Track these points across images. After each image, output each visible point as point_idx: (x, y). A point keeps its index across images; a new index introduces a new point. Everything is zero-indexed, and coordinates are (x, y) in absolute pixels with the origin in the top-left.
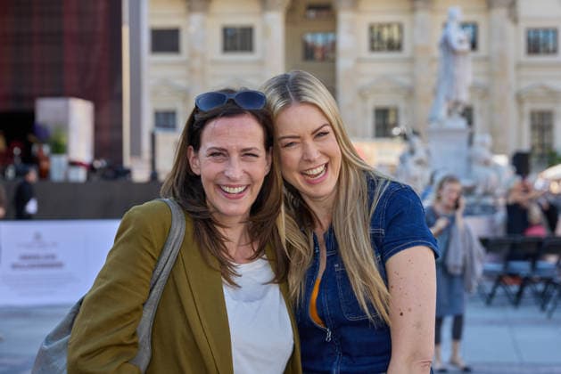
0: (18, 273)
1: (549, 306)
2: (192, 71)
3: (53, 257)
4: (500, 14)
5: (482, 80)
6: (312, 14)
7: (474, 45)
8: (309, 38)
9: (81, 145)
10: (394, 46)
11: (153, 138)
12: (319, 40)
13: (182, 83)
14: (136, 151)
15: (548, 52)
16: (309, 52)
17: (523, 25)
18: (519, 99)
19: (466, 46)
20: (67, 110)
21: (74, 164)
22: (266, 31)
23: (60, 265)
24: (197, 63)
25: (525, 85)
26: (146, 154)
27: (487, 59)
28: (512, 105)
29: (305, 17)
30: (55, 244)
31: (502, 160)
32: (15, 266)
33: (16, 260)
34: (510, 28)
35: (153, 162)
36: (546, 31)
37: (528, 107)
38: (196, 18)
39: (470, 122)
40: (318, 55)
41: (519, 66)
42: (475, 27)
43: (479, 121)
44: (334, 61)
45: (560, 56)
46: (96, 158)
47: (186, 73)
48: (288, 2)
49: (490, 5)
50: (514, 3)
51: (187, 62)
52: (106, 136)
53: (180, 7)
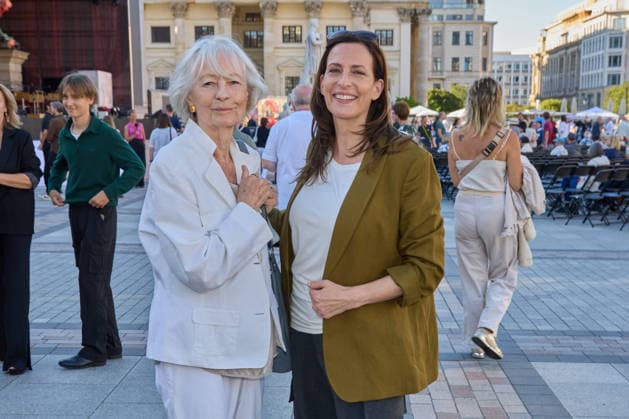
2: (177, 54)
4: (359, 20)
6: (249, 19)
8: (248, 34)
9: (106, 99)
10: (297, 39)
11: (149, 93)
12: (254, 35)
13: (172, 61)
14: (139, 103)
15: (387, 44)
16: (248, 42)
17: (373, 28)
20: (97, 75)
21: (101, 109)
22: (222, 28)
24: (180, 49)
26: (146, 105)
29: (246, 21)
35: (150, 109)
36: (387, 31)
38: (179, 21)
40: (252, 45)
42: (345, 27)
44: (262, 47)
45: (395, 47)
46: (114, 105)
47: (173, 55)
48: (233, 12)
49: (353, 16)
50: (368, 15)
51: (174, 48)
52: (120, 92)
53: (169, 14)
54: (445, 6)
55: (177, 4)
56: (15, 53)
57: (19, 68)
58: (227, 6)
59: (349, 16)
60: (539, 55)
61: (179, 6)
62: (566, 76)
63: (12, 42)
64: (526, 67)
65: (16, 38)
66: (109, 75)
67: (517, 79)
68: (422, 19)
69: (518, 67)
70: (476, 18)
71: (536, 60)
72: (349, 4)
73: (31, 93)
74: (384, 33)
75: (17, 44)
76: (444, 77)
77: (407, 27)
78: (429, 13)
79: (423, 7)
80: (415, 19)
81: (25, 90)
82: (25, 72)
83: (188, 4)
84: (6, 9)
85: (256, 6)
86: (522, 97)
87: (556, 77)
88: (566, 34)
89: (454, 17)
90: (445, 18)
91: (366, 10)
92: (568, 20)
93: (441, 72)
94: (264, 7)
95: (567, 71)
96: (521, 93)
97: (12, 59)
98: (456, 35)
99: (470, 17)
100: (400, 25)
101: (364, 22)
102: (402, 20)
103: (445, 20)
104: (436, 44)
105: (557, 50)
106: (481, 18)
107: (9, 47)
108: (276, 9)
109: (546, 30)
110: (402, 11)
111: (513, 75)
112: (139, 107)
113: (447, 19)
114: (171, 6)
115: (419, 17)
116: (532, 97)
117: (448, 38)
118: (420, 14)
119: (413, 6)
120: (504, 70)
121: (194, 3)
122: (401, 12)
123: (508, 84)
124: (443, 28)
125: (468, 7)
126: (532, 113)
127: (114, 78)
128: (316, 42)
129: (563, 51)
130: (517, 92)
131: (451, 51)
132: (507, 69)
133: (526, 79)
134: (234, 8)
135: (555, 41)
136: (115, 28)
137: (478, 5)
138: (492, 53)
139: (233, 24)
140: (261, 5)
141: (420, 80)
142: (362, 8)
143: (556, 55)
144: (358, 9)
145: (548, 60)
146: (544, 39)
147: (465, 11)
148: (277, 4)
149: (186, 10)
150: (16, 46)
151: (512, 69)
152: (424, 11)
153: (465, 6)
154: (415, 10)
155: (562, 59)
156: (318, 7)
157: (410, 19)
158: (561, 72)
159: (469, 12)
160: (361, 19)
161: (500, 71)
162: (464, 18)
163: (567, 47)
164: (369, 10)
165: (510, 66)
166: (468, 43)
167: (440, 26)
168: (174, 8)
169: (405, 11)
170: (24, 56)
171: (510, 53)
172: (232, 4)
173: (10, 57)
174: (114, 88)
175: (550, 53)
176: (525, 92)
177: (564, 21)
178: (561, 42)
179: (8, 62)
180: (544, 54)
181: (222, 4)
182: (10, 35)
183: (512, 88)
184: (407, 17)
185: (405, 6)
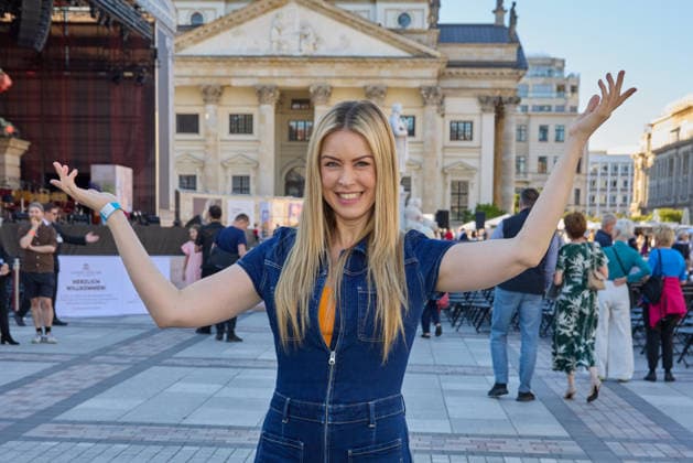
0: (74, 292)
1: (458, 323)
2: (207, 147)
3: (98, 282)
4: (432, 109)
5: (418, 158)
6: (295, 106)
7: (412, 133)
8: (293, 124)
11: (177, 194)
12: (301, 126)
13: (200, 156)
14: (165, 206)
15: (465, 139)
16: (293, 135)
17: (448, 119)
18: (444, 173)
19: (405, 132)
20: (114, 172)
22: (262, 118)
23: (103, 288)
24: (211, 141)
25: (448, 162)
26: (172, 208)
27: (422, 142)
28: (439, 176)
29: (292, 108)
30: (99, 273)
31: (430, 217)
32: (69, 288)
33: (70, 284)
34: (439, 120)
35: (177, 214)
36: (465, 123)
37: (449, 179)
38: (211, 107)
39: (408, 189)
40: (299, 138)
41: (444, 148)
42: (414, 118)
43: (413, 187)
45: (475, 142)
46: (135, 209)
47: (203, 148)
48: (277, 97)
49: (425, 103)
50: (442, 103)
51: (204, 140)
52: (143, 193)
53: (198, 99)
54: (530, 95)
55: (209, 86)
56: (14, 142)
57: (17, 161)
58: (270, 91)
59: (421, 105)
60: (642, 155)
61: (210, 90)
62: (677, 182)
63: (10, 128)
64: (626, 169)
65: (15, 124)
66: (129, 171)
67: (615, 184)
68: (508, 108)
69: (616, 169)
70: (568, 108)
71: (640, 161)
72: (420, 89)
73: (33, 191)
74: (461, 125)
75: (17, 131)
76: (528, 180)
77: (490, 119)
78: (517, 101)
79: (510, 94)
80: (499, 108)
81: (25, 188)
82: (25, 165)
83: (223, 88)
84: (4, 87)
85: (306, 90)
86: (621, 205)
87: (663, 181)
88: (678, 130)
89: (541, 108)
90: (530, 108)
91: (440, 98)
92: (680, 113)
93: (525, 173)
94: (315, 92)
95: (678, 174)
96: (619, 200)
97: (9, 150)
98: (544, 130)
99: (561, 109)
100: (481, 115)
101: (438, 112)
102: (483, 110)
103: (530, 112)
104: (519, 140)
105: (666, 149)
106: (574, 109)
107: (6, 134)
108: (330, 94)
109: (652, 126)
110: (484, 99)
111: (610, 179)
112: (165, 211)
113: (533, 110)
114: (202, 88)
115: (505, 106)
116: (634, 206)
117: (535, 133)
118: (506, 103)
119: (498, 93)
120: (599, 171)
121: (229, 86)
122: (483, 101)
123: (603, 190)
124: (528, 121)
125: (559, 97)
126: (649, 225)
127: (135, 174)
128: (400, 133)
129: (674, 151)
130: (614, 198)
131: (536, 149)
132: (603, 171)
133: (626, 183)
134: (278, 93)
135: (663, 138)
136: (138, 114)
137: (569, 95)
138: (588, 153)
139: (276, 113)
140: (311, 90)
141: (505, 183)
142: (436, 94)
143: (665, 155)
144: (431, 96)
145: (656, 161)
146: (649, 136)
147: (555, 101)
148: (332, 88)
149: (220, 94)
150: (14, 134)
151: (609, 171)
152: (511, 99)
153: (554, 95)
154: (500, 98)
155: (672, 161)
156: (382, 92)
157: (493, 109)
158: (670, 175)
159: (561, 102)
160: (435, 108)
161: (594, 173)
162: (553, 108)
163: (678, 145)
164: (444, 96)
165: (606, 168)
166: (557, 140)
167: (524, 118)
168: (205, 92)
169: (488, 98)
170: (24, 145)
171: (605, 153)
172: (277, 88)
173: (6, 147)
174: (135, 187)
175: (657, 152)
176: (625, 199)
177: (673, 115)
178: (670, 139)
179: (4, 152)
180: (648, 154)
181: (264, 87)
182: (7, 120)
183: (609, 194)
184: (490, 107)
185: (489, 93)
